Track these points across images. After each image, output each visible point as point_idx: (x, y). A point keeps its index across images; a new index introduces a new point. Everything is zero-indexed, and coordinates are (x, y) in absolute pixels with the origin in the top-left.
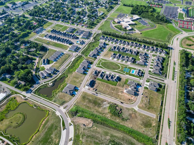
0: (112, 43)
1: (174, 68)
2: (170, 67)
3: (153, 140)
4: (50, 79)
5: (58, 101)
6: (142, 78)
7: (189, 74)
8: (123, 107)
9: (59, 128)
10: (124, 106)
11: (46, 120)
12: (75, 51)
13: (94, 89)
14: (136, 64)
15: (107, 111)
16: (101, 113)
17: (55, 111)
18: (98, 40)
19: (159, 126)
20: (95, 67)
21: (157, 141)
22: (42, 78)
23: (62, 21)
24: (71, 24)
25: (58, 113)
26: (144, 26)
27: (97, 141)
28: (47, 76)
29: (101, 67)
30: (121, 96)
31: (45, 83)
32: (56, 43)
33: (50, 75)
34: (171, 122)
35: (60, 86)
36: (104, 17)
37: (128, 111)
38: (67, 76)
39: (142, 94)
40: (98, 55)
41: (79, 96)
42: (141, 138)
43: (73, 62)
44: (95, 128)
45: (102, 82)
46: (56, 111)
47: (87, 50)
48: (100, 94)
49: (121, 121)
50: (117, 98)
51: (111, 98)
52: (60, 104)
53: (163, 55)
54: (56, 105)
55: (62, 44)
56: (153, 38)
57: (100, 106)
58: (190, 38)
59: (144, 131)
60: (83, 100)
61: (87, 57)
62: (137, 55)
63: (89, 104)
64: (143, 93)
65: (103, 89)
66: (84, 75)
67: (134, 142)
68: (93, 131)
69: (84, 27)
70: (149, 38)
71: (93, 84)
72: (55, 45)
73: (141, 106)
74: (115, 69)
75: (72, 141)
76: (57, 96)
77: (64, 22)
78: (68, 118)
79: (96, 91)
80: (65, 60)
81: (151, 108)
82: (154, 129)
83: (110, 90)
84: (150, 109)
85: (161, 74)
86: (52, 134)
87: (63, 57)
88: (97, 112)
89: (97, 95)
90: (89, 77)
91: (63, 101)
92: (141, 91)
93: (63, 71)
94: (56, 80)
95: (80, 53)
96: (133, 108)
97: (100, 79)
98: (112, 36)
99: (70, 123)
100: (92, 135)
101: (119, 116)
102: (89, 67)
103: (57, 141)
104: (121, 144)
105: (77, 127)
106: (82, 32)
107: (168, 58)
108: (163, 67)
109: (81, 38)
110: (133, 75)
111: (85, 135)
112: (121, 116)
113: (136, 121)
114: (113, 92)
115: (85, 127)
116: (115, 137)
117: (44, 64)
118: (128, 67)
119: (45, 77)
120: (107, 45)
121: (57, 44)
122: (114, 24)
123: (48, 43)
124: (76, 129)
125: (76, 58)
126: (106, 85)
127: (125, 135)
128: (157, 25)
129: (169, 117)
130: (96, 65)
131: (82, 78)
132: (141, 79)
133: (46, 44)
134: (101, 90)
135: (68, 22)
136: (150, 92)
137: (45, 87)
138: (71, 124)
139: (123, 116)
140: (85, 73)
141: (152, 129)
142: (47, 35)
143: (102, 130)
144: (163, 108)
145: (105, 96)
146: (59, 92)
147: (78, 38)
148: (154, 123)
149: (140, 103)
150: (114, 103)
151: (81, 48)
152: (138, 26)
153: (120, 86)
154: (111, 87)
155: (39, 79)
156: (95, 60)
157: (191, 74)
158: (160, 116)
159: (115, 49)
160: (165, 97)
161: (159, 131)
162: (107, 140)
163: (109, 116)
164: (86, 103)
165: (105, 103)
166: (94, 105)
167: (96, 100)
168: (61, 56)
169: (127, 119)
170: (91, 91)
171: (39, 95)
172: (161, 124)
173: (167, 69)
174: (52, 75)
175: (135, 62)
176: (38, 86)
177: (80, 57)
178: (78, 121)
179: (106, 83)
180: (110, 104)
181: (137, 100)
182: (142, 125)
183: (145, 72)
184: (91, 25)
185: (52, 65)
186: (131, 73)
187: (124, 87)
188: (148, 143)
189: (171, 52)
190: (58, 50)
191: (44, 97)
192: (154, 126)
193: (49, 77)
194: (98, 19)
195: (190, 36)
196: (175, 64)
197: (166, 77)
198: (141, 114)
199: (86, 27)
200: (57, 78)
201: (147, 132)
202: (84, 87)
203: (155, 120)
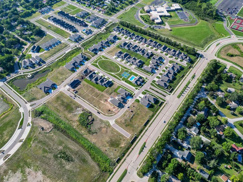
0: (126, 38)
1: (189, 82)
2: (184, 80)
3: (111, 163)
4: (31, 69)
5: (28, 96)
6: (139, 88)
7: (205, 93)
8: (97, 117)
9: (14, 126)
10: (100, 117)
11: (6, 114)
12: (75, 41)
13: (74, 91)
14: (142, 70)
15: (77, 118)
16: (68, 120)
17: (19, 107)
18: (110, 32)
19: (128, 149)
20: (90, 64)
21: (115, 165)
22: (24, 67)
23: (78, 2)
24: (86, 6)
25: (21, 110)
26: (180, 21)
27: (47, 149)
28: (30, 66)
29: (97, 66)
30: (103, 104)
31: (24, 73)
32: (57, 28)
33: (33, 66)
34: (146, 147)
35: (38, 80)
36: (133, 2)
37: (100, 123)
38: (52, 70)
39: (129, 107)
40: (101, 51)
41: (54, 96)
42: (99, 157)
43: (67, 54)
44: (52, 134)
45: (89, 85)
46: (21, 107)
47: (90, 42)
48: (79, 97)
49: (86, 133)
50: (95, 107)
51: (89, 105)
52: (28, 100)
53: (185, 63)
54: (24, 101)
55: (65, 30)
56: (184, 39)
57: (71, 111)
58: (238, 45)
59: (107, 150)
60: (56, 101)
61: (85, 51)
62: (149, 58)
63: (60, 106)
64: (131, 106)
65: (85, 92)
66: (72, 72)
67: (87, 160)
68: (47, 138)
69: (101, 12)
70: (179, 37)
71: (77, 85)
72: (56, 31)
73: (119, 120)
74: (112, 71)
75: (22, 143)
76: (30, 90)
77: (79, 4)
78: (29, 118)
79: (75, 93)
80: (59, 51)
81: (130, 125)
82: (120, 150)
83: (93, 96)
84: (128, 127)
85: (166, 87)
86: (5, 130)
87: (58, 46)
88: (64, 117)
89: (74, 99)
90: (76, 76)
91: (33, 98)
92: (129, 104)
93: (50, 64)
94: (38, 72)
95: (80, 45)
96: (109, 122)
97: (88, 80)
98: (130, 28)
99: (29, 123)
100: (44, 141)
101: (87, 127)
102: (83, 63)
103: (6, 139)
104: (72, 158)
105: (35, 129)
106: (96, 18)
107: (189, 68)
108: (174, 79)
109: (90, 26)
110: (130, 83)
111: (37, 140)
112: (89, 127)
113: (103, 137)
114: (95, 98)
115: (42, 131)
116: (69, 148)
117: (33, 52)
118: (130, 71)
119: (28, 66)
120: (118, 39)
121: (58, 30)
122: (141, 12)
123: (49, 28)
124: (32, 131)
125: (72, 50)
126: (91, 89)
127: (82, 149)
128: (201, 21)
129: (147, 140)
130: (92, 63)
131: (67, 76)
132: (137, 89)
133: (46, 27)
134: (82, 93)
135: (85, 4)
136: (139, 107)
137: (23, 78)
138: (30, 125)
139: (91, 128)
140: (73, 70)
141: (117, 150)
142: (52, 17)
143: (58, 138)
144: (146, 129)
145: (83, 101)
146: (34, 86)
147: (86, 25)
148: (123, 143)
149: (120, 117)
150: (89, 111)
151: (84, 39)
152: (173, 20)
153: (107, 92)
154: (96, 92)
155: (20, 68)
156: (93, 56)
157: (208, 94)
158: (136, 138)
159: (124, 46)
160: (155, 116)
161: (124, 154)
162: (58, 151)
163: (75, 125)
164: (57, 105)
165: (79, 109)
166: (65, 109)
167: (70, 103)
168: (56, 45)
169: (94, 132)
170: (70, 92)
171: (11, 86)
172: (132, 147)
173: (178, 83)
174: (36, 66)
175: (142, 67)
176: (15, 76)
177: (78, 49)
178: (38, 123)
179: (92, 87)
180: (84, 111)
181: (119, 113)
182: (108, 143)
183: (147, 81)
184: (111, 11)
185: (41, 55)
186: (129, 79)
187: (111, 94)
188: (104, 164)
189: (197, 61)
190: (56, 38)
191: (15, 89)
192: (121, 148)
193: (31, 67)
194: (123, 3)
195: (240, 43)
196: (193, 77)
197: (171, 92)
198: (114, 130)
199: (103, 13)
200: (40, 71)
201: (109, 152)
202: (64, 87)
203: (127, 140)
